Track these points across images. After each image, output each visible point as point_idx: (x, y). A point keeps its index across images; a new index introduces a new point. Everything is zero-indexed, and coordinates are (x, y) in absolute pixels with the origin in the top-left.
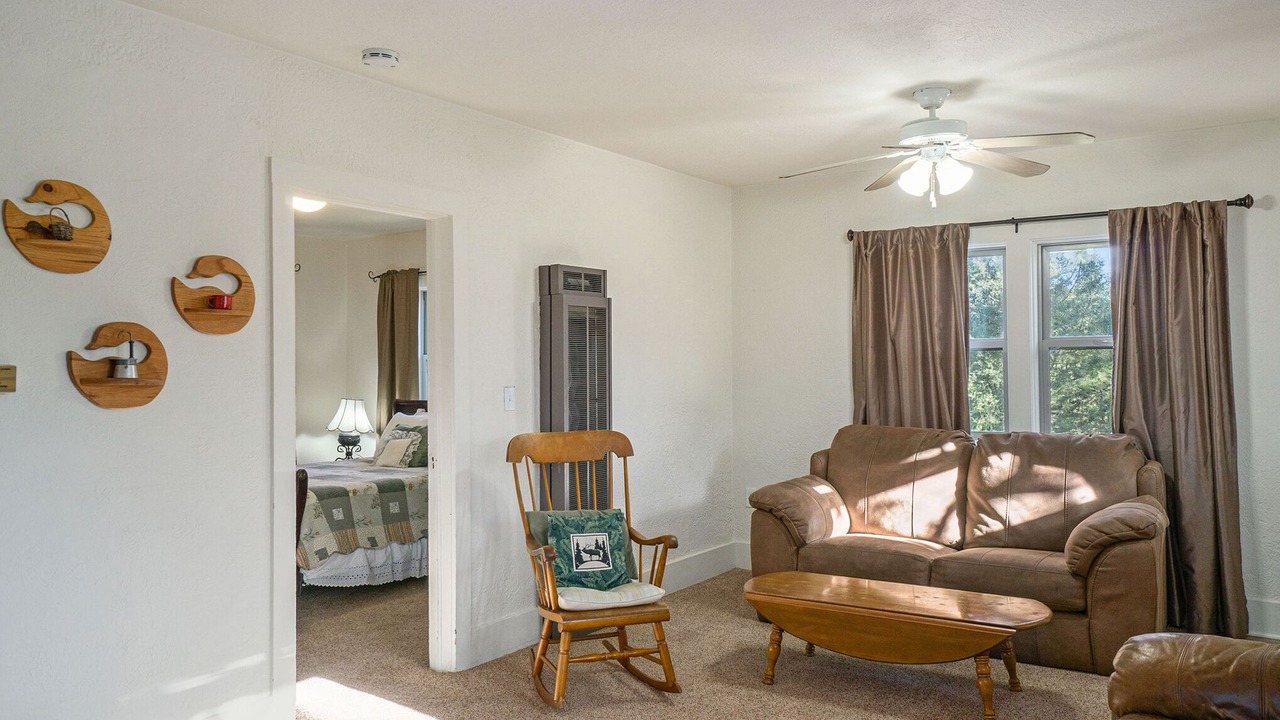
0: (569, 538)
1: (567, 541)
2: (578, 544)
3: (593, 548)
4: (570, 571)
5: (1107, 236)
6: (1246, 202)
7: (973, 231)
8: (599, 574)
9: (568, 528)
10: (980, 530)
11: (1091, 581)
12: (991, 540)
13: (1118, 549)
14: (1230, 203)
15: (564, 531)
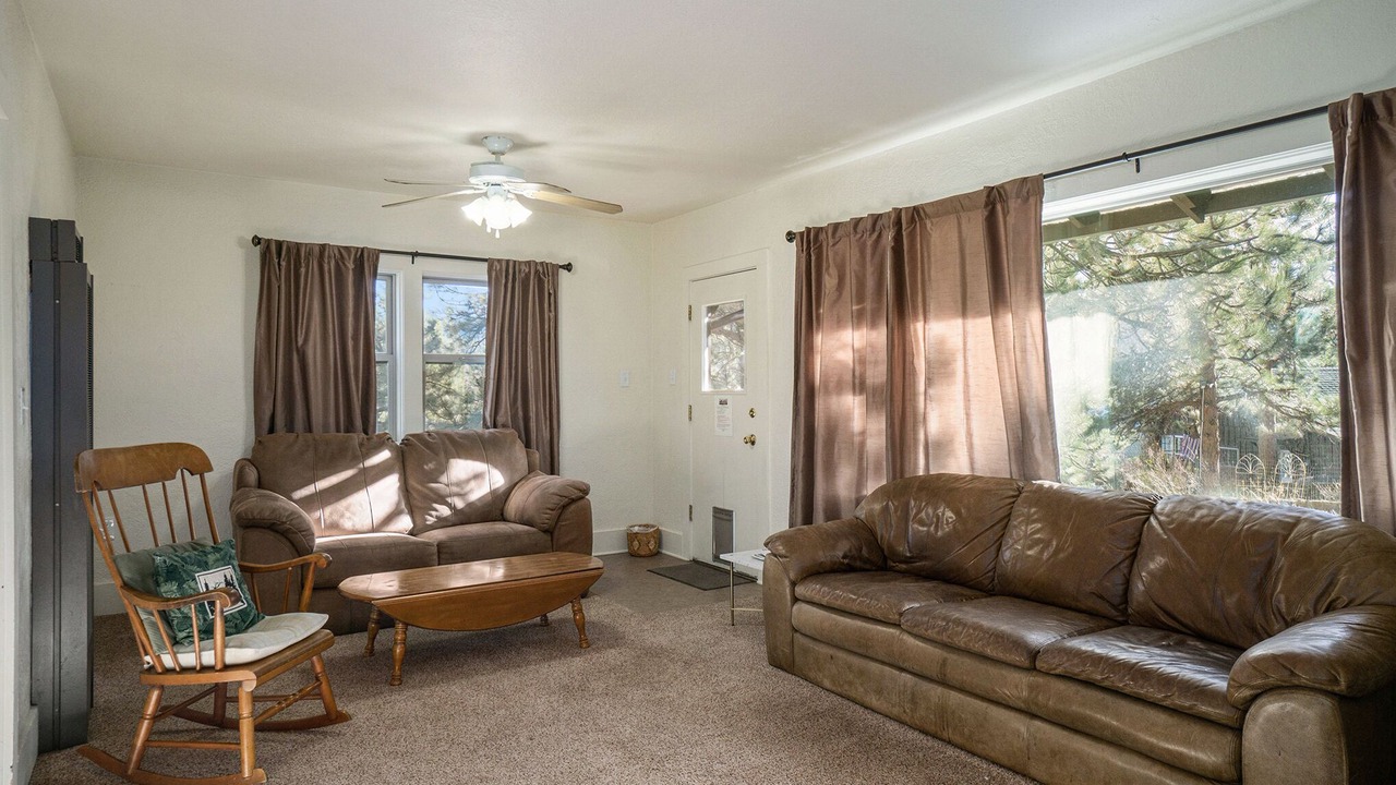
0: (194, 579)
1: (192, 584)
2: (206, 585)
3: (223, 585)
4: (205, 620)
5: (486, 278)
6: (568, 267)
7: (382, 256)
8: (237, 616)
9: (190, 567)
10: (431, 516)
11: (556, 533)
12: (442, 523)
13: (573, 507)
14: (561, 267)
15: (185, 571)
